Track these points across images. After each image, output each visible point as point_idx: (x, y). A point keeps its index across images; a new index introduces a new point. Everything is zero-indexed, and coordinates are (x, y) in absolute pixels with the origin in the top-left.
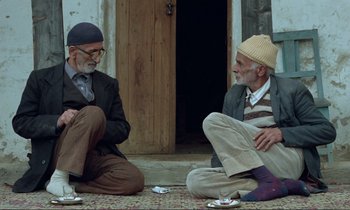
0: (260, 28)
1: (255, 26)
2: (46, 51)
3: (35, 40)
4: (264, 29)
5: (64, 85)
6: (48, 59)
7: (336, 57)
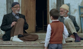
0: (61, 2)
1: (60, 2)
2: (10, 7)
3: (7, 4)
4: (62, 2)
5: (13, 17)
6: (10, 9)
7: (74, 10)
